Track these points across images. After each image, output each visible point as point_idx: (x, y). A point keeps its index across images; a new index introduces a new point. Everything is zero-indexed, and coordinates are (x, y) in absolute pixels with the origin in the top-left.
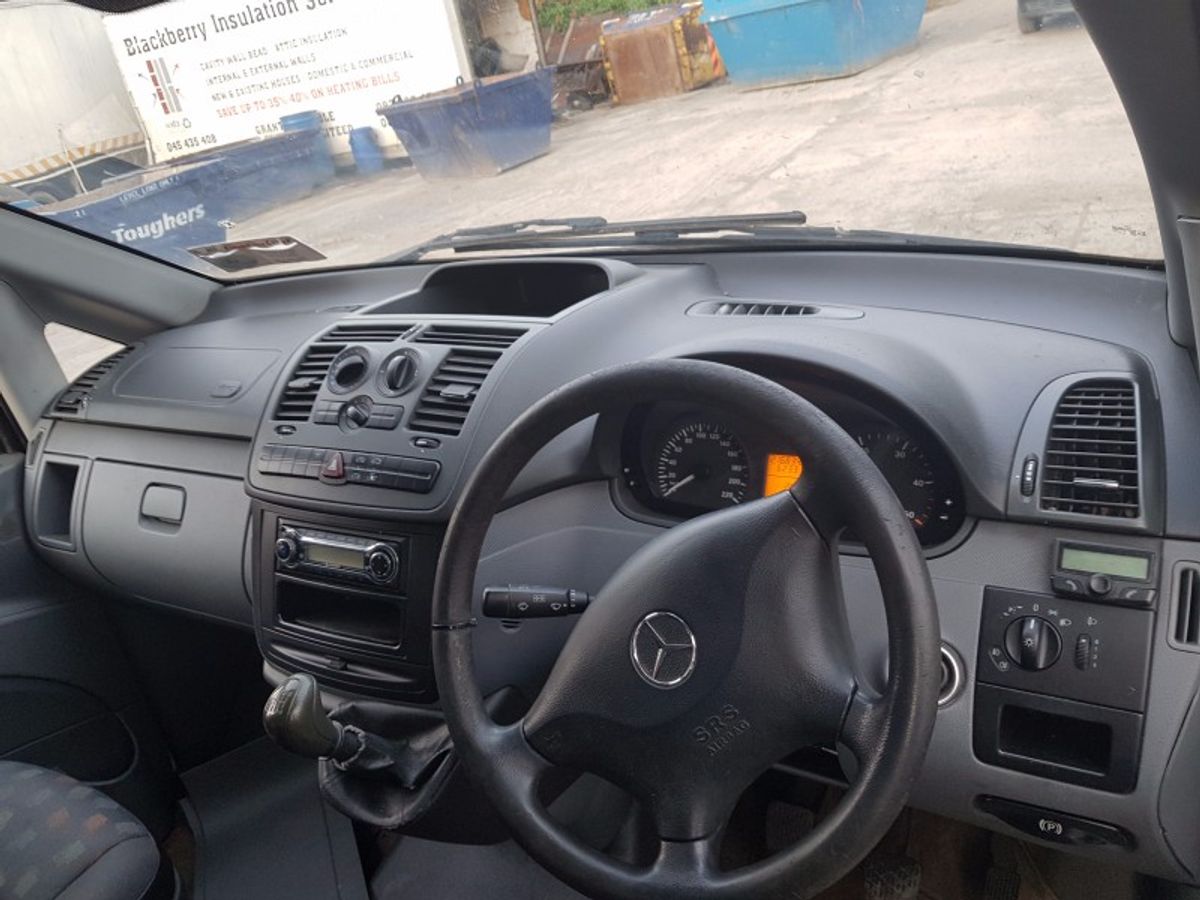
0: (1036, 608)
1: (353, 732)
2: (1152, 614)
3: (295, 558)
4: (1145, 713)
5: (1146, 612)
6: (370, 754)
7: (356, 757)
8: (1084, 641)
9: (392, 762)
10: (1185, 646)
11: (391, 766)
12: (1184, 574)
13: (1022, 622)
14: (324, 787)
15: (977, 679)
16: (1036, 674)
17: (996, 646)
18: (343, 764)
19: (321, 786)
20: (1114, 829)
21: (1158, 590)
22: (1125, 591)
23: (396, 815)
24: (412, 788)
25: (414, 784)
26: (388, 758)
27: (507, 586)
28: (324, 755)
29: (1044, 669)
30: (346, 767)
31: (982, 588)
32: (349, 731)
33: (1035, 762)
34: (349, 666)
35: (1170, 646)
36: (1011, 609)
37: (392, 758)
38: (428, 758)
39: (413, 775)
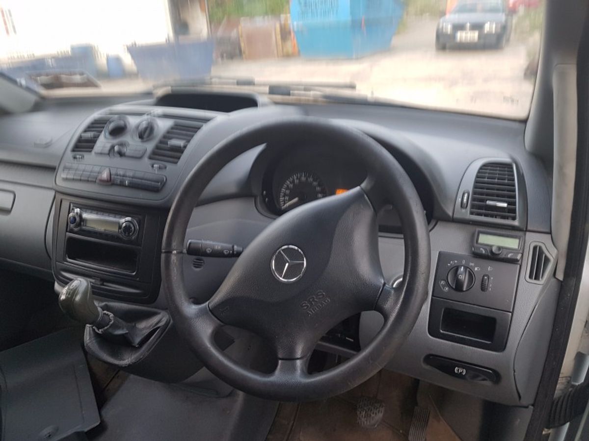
0: (464, 262)
1: (107, 314)
2: (519, 266)
3: (79, 225)
4: (512, 313)
5: (516, 265)
6: (115, 326)
7: (108, 326)
8: (486, 278)
9: (127, 332)
10: (533, 281)
11: (126, 334)
12: (535, 248)
13: (457, 269)
14: (87, 344)
15: (433, 295)
16: (462, 293)
17: (442, 280)
18: (100, 330)
19: (85, 345)
20: (491, 371)
21: (522, 254)
22: (507, 254)
23: (128, 359)
24: (137, 346)
25: (138, 344)
26: (125, 329)
27: (201, 240)
28: (90, 324)
29: (466, 291)
30: (102, 332)
31: (438, 252)
32: (105, 314)
33: (457, 336)
34: (105, 284)
35: (527, 281)
36: (451, 262)
37: (127, 329)
38: (146, 332)
39: (137, 340)
